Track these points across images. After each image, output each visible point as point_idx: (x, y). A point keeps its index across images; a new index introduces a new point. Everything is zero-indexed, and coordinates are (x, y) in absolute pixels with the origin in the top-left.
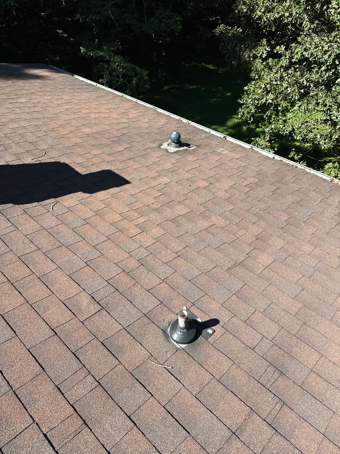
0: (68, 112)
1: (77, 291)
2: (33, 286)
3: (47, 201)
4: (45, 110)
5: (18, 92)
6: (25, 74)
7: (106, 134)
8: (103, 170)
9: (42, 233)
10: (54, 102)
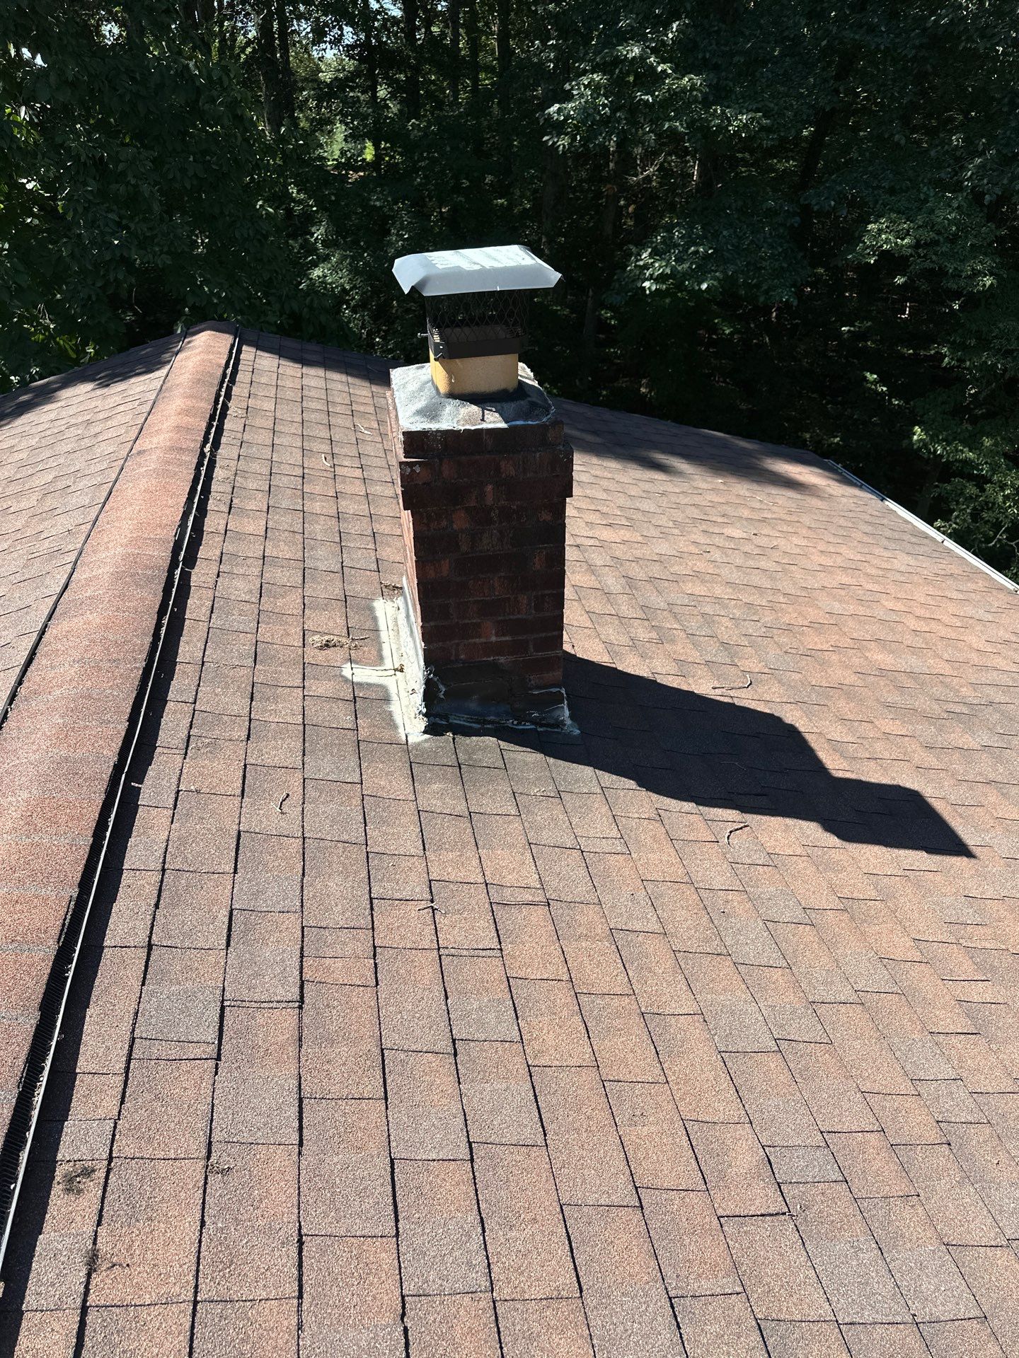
0: (843, 593)
1: (732, 1112)
2: (622, 1030)
3: (720, 810)
4: (784, 571)
5: (729, 510)
6: (761, 469)
7: (936, 686)
8: (899, 786)
9: (683, 893)
10: (812, 557)
